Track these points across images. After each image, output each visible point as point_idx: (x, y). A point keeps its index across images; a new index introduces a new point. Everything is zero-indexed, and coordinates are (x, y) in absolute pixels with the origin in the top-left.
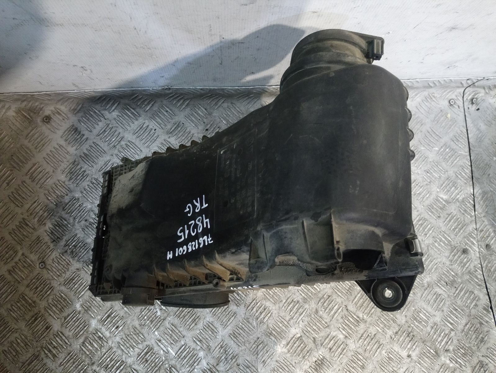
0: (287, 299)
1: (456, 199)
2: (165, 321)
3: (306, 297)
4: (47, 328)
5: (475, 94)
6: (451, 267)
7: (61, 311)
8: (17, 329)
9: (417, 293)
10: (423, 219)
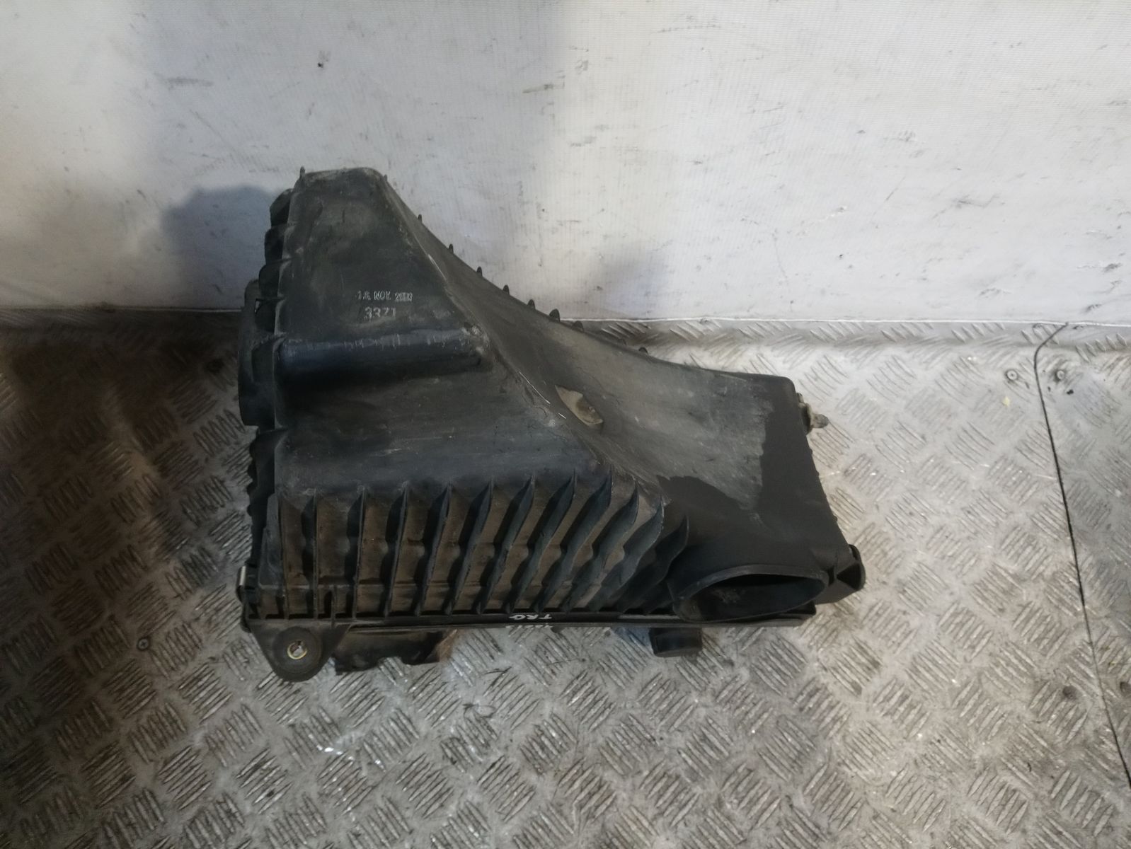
0: (652, 767)
1: (1037, 573)
2: (375, 791)
3: (696, 767)
4: (124, 780)
5: (1061, 363)
6: (1037, 727)
7: (161, 744)
8: (62, 776)
9: (959, 783)
10: (965, 611)
